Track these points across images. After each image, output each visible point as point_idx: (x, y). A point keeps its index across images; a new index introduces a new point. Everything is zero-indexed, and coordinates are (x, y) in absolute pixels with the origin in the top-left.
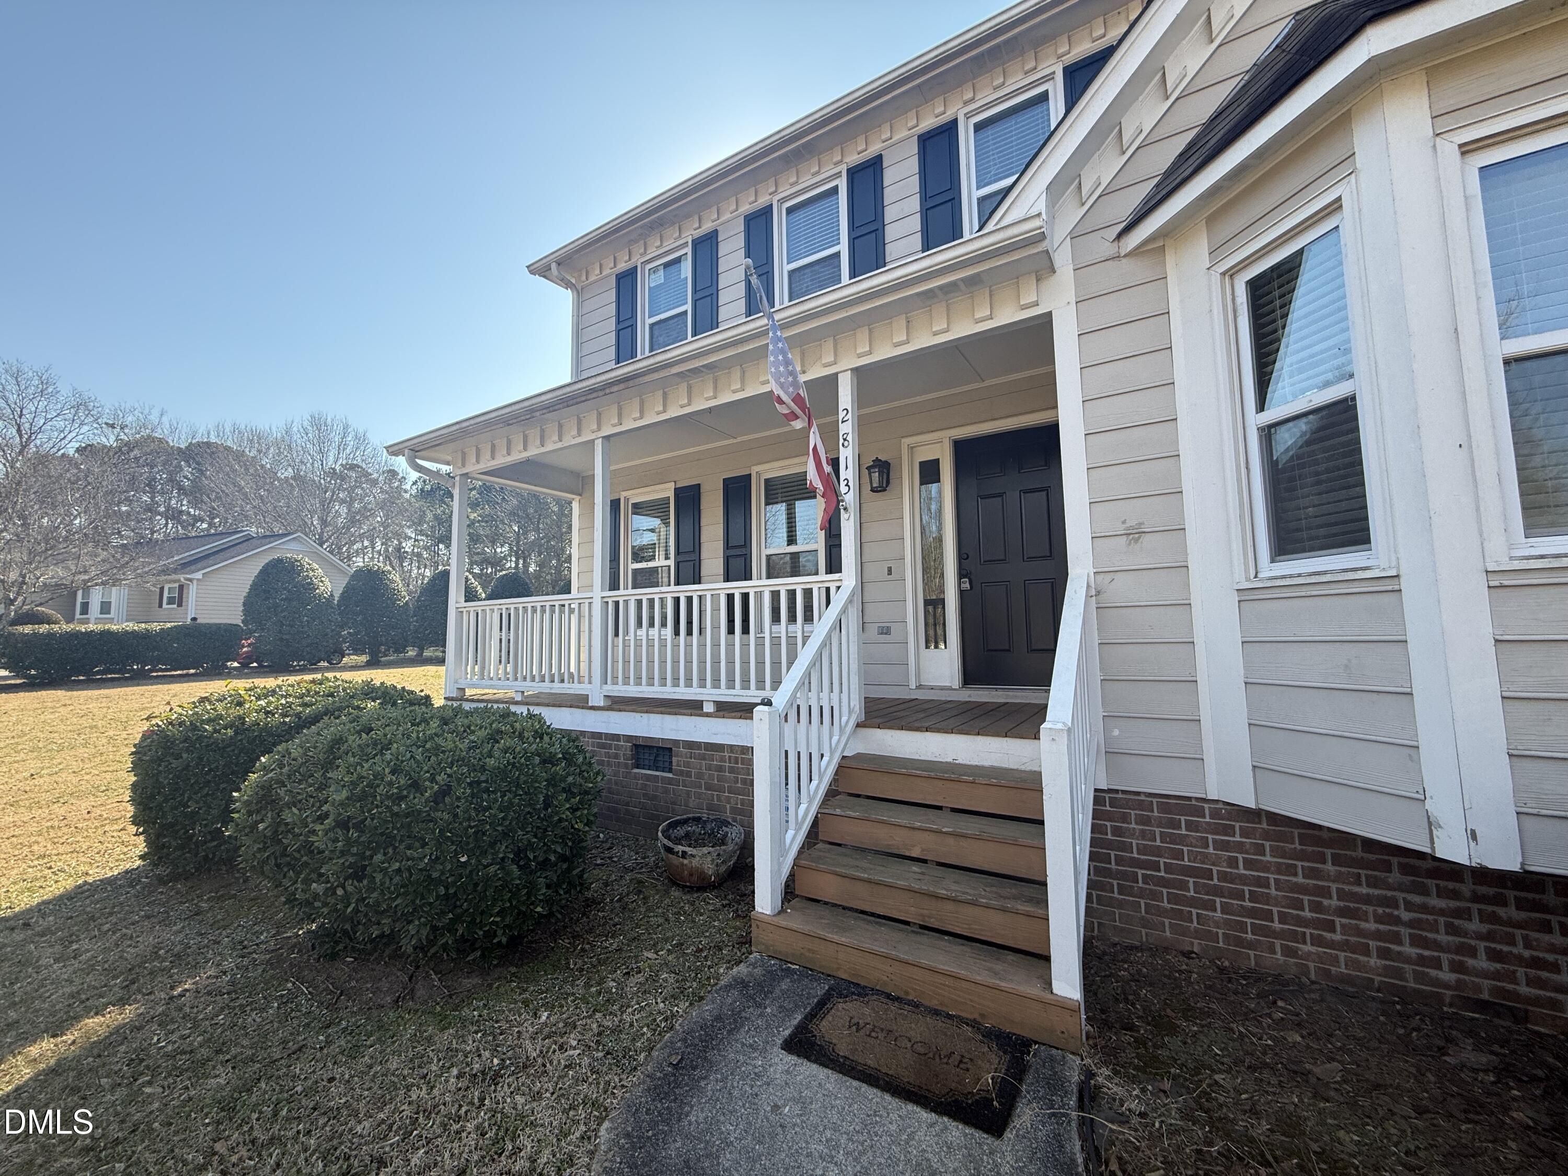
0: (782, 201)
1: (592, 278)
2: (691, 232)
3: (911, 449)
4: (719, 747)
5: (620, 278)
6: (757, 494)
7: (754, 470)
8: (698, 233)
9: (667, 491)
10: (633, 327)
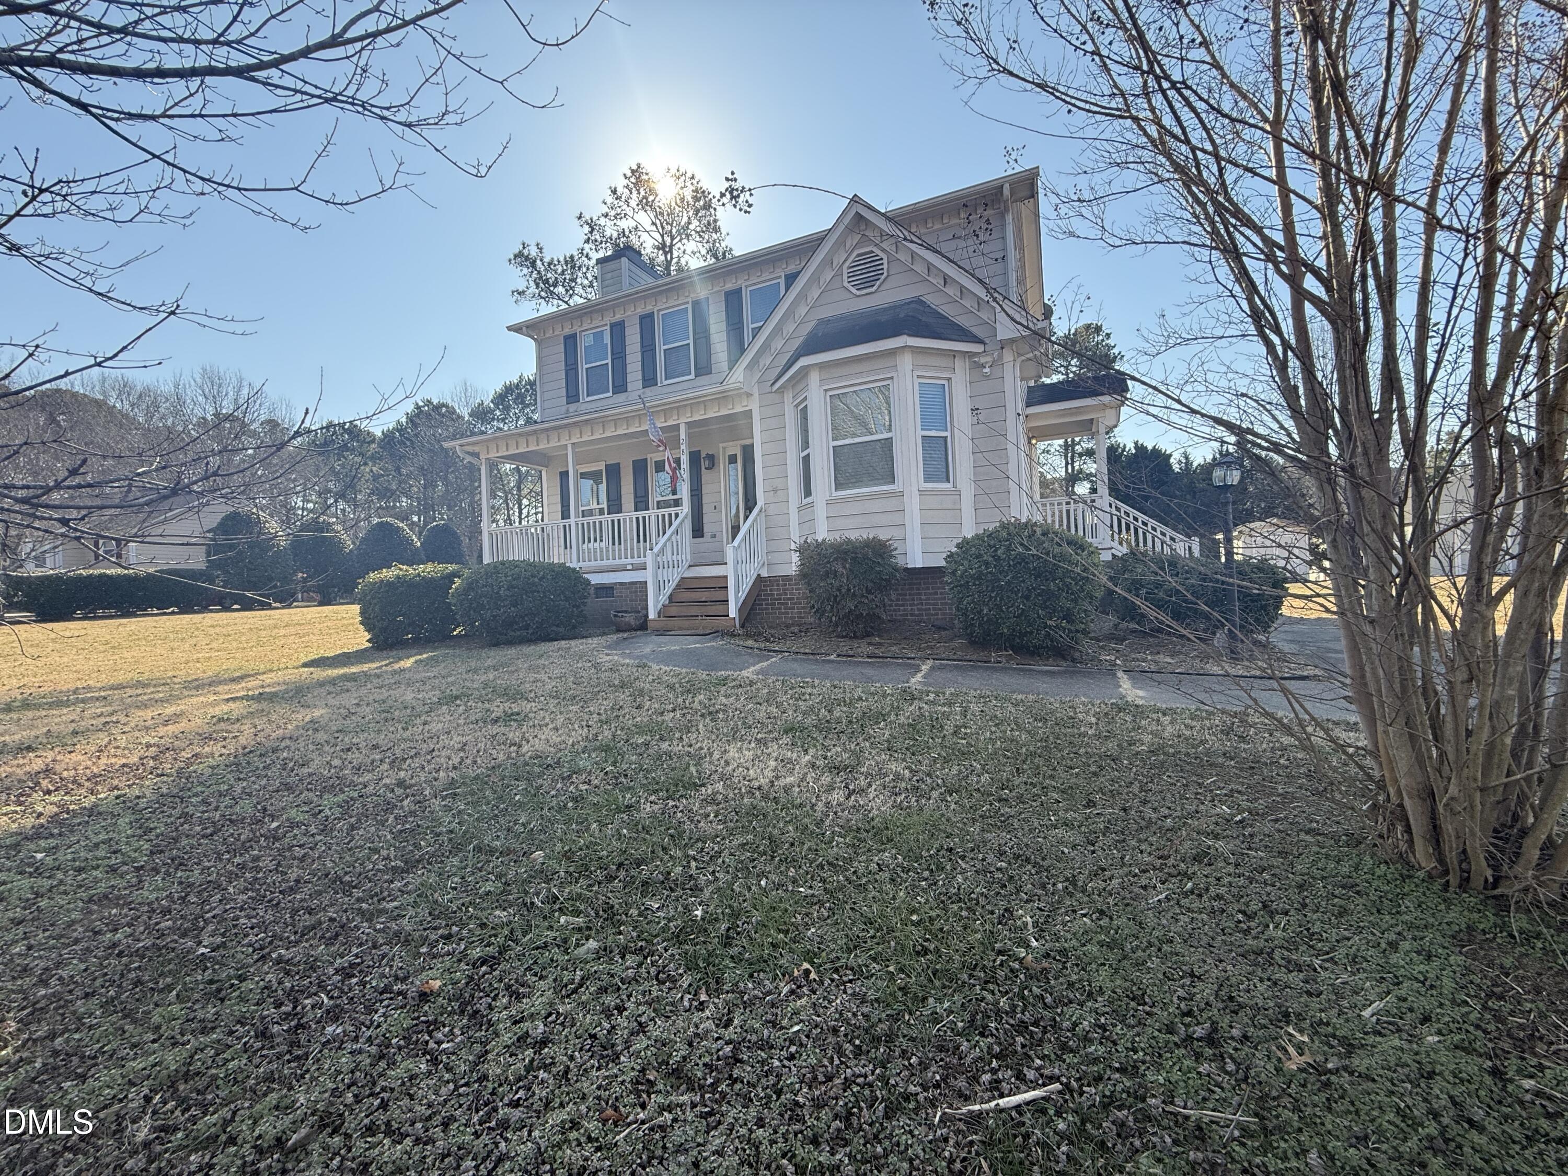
0: (659, 311)
1: (547, 335)
2: (609, 319)
3: (724, 448)
4: (636, 583)
5: (566, 338)
6: (651, 468)
7: (649, 456)
8: (614, 320)
9: (601, 466)
10: (576, 369)
